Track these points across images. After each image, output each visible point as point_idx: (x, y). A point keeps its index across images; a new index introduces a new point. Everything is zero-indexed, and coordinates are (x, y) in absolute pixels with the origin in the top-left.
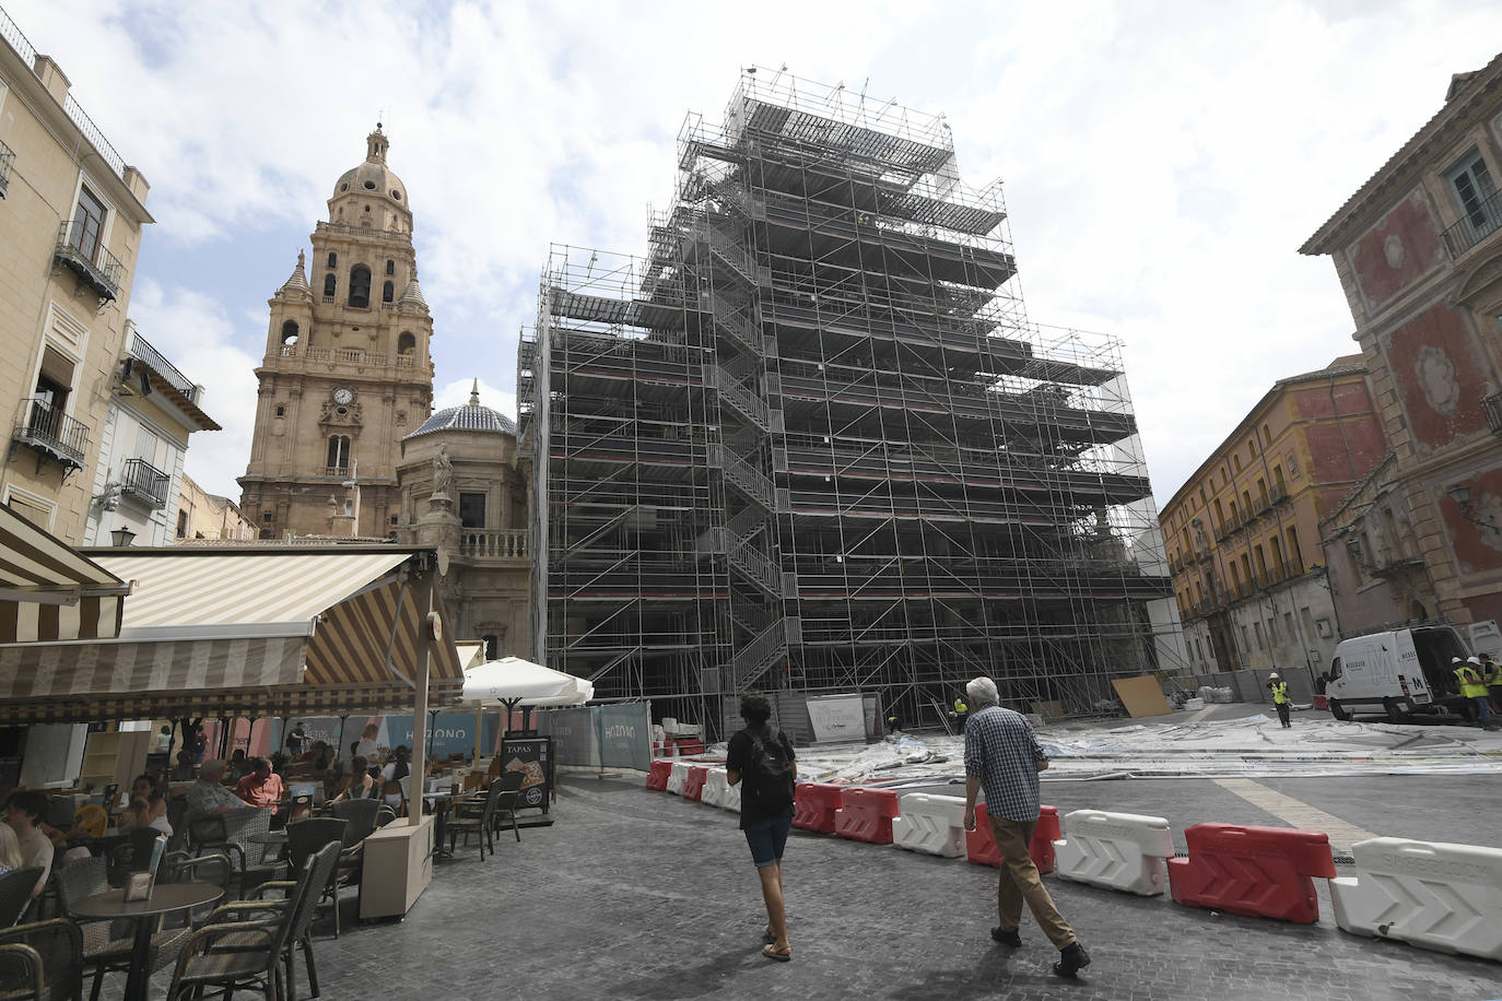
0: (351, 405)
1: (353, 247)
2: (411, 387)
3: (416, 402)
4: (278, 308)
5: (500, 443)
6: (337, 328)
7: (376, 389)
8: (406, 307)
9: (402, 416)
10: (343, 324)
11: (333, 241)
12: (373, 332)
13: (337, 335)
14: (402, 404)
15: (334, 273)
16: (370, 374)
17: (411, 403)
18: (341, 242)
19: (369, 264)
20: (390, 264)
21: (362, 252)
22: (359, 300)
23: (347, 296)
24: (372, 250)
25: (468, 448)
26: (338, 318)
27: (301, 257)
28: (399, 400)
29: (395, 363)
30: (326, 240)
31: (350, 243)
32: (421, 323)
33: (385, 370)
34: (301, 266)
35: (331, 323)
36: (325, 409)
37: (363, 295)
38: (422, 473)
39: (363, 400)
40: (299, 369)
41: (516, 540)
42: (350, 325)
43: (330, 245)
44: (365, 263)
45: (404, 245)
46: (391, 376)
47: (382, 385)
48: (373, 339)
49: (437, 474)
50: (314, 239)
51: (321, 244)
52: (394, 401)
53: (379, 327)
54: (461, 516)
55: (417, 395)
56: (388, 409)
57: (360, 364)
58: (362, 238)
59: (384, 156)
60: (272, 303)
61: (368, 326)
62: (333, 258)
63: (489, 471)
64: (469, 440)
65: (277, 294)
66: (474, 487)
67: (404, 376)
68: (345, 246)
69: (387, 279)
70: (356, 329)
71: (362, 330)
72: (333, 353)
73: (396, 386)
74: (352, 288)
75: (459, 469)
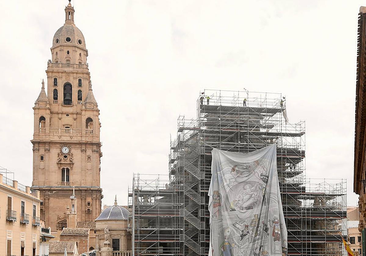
0: (69, 154)
1: (64, 74)
2: (92, 144)
3: (95, 151)
4: (37, 110)
5: (123, 223)
6: (60, 116)
7: (78, 146)
8: (88, 105)
9: (89, 158)
10: (62, 114)
11: (55, 72)
12: (75, 116)
13: (60, 119)
14: (89, 152)
15: (57, 88)
16: (75, 139)
17: (93, 151)
18: (59, 72)
19: (71, 82)
20: (80, 80)
21: (67, 76)
22: (68, 102)
23: (63, 100)
24: (71, 75)
25: (114, 225)
26: (60, 111)
27: (43, 83)
28: (87, 150)
29: (85, 133)
30: (52, 72)
31: (62, 73)
32: (95, 113)
33: (81, 136)
34: (43, 88)
35: (58, 113)
36: (59, 157)
37: (70, 99)
38: (101, 232)
39: (73, 151)
40: (47, 139)
41: (128, 254)
42: (65, 114)
43: (54, 74)
44: (69, 82)
45: (85, 71)
46: (84, 140)
47: (80, 144)
48: (75, 119)
49: (106, 236)
50: (47, 72)
51: (50, 74)
52: (86, 151)
53: (77, 114)
54: (113, 248)
55: (95, 148)
56: (84, 155)
57: (71, 135)
58: (67, 69)
59: (73, 18)
60: (34, 109)
61: (73, 114)
62: (55, 80)
63: (121, 232)
64: (114, 222)
65: (35, 104)
66: (116, 237)
67: (89, 140)
68: (60, 74)
69: (79, 89)
70: (68, 115)
71: (70, 115)
72: (60, 130)
73: (86, 144)
74: (65, 95)
75: (111, 232)
